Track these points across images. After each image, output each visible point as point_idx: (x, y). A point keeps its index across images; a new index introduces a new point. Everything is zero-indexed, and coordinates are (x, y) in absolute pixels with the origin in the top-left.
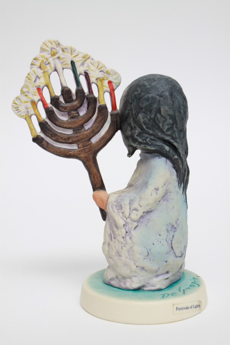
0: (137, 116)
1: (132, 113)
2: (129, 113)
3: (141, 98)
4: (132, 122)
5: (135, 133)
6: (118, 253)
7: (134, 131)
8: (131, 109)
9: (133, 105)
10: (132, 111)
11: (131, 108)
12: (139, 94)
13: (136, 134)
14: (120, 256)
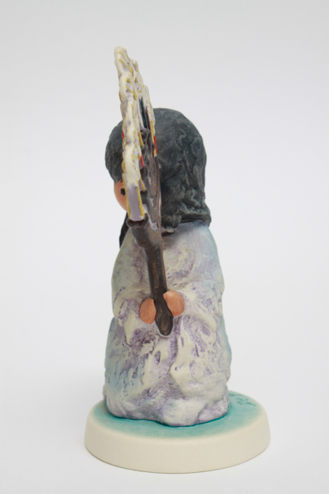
0: (192, 169)
1: (186, 166)
2: (181, 166)
3: (191, 143)
4: (187, 179)
5: (192, 194)
6: (208, 370)
7: (189, 192)
8: (184, 161)
9: (184, 154)
10: (185, 164)
11: (184, 158)
12: (186, 138)
13: (193, 196)
14: (211, 373)
